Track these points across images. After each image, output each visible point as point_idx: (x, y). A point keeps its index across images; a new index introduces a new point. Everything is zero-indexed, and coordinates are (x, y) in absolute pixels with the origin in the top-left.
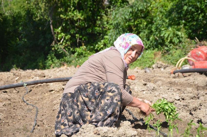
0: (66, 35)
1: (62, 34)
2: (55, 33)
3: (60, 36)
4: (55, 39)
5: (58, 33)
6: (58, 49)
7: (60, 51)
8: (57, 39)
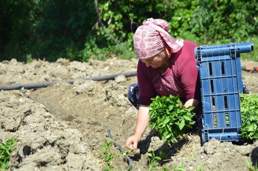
0: (115, 15)
1: (110, 12)
2: (100, 11)
3: (106, 15)
4: (100, 20)
5: (104, 11)
6: (105, 33)
7: (107, 37)
8: (102, 20)
